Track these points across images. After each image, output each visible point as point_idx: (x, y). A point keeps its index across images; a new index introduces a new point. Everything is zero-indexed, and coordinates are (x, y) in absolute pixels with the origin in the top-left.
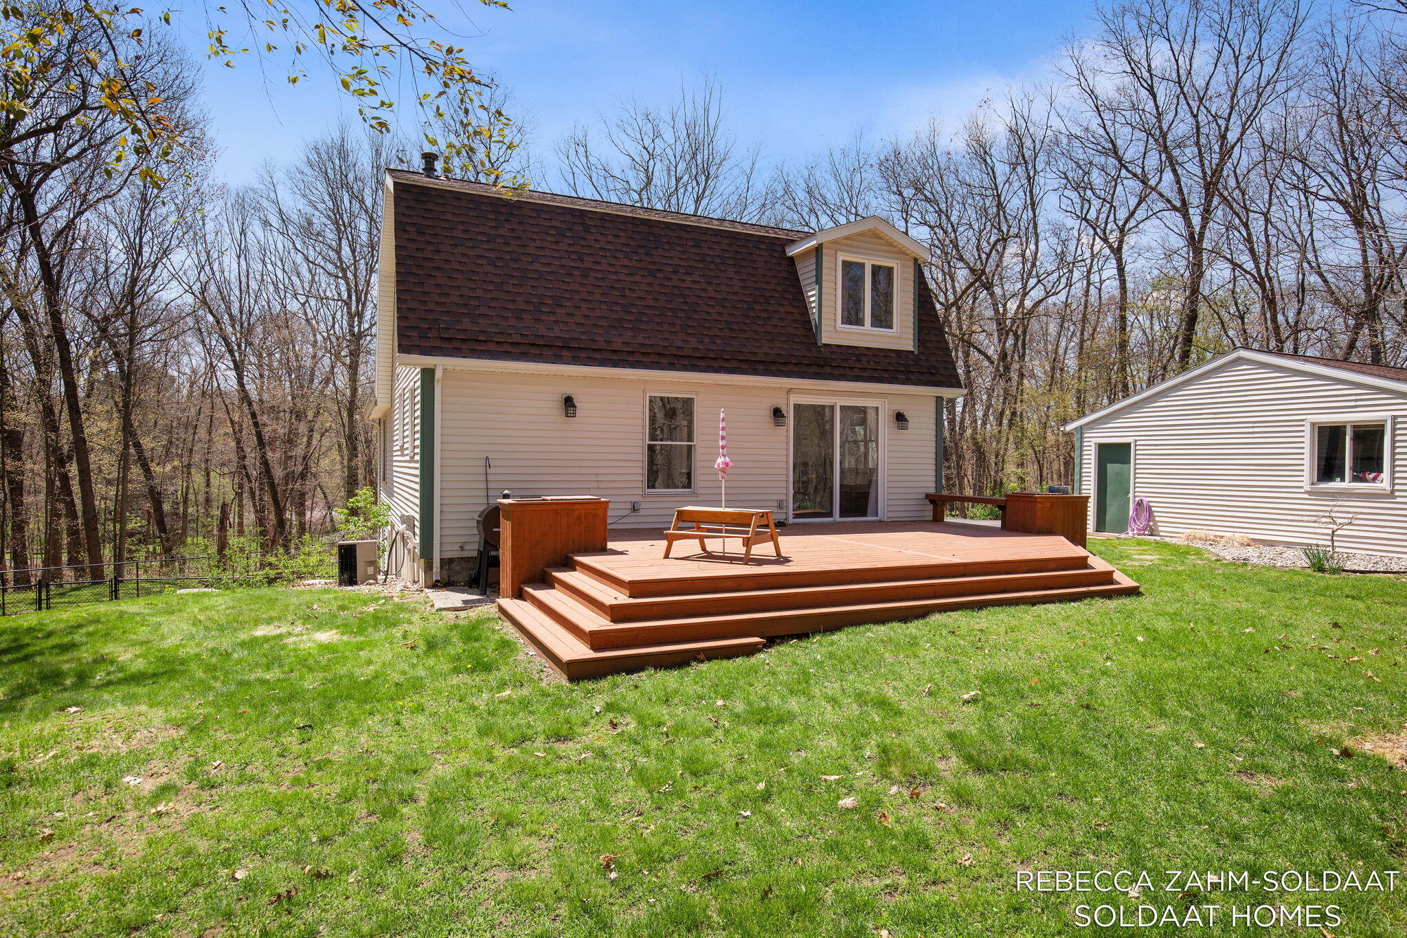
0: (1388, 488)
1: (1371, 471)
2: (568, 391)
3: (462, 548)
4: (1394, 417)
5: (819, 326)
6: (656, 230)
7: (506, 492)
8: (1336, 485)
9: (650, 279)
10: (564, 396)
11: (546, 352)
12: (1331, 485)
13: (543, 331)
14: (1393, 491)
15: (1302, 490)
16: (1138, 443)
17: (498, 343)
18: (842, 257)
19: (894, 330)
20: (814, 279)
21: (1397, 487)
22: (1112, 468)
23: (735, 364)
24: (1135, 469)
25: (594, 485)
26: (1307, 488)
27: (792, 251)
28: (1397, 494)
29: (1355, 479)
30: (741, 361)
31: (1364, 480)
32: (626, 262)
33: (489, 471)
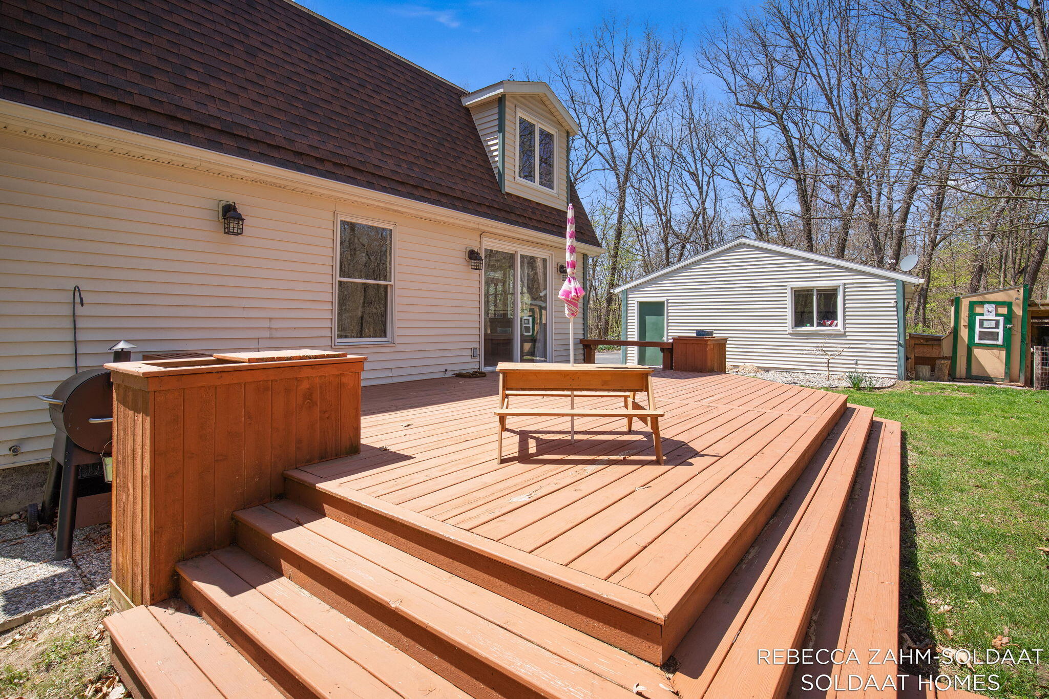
0: (842, 330)
1: (829, 319)
2: (229, 197)
3: (15, 450)
4: (844, 284)
5: (501, 175)
6: (336, 37)
7: (121, 346)
8: (807, 329)
9: (335, 85)
10: (223, 204)
11: (194, 132)
12: (804, 328)
13: (188, 102)
14: (845, 332)
15: (787, 333)
16: (670, 301)
17: (104, 100)
18: (520, 114)
19: (555, 191)
20: (497, 128)
21: (847, 330)
22: (649, 319)
23: (435, 197)
24: (668, 320)
25: (266, 334)
26: (790, 331)
27: (468, 102)
28: (847, 334)
29: (819, 325)
30: (440, 193)
31: (824, 325)
32: (305, 58)
33: (80, 310)
